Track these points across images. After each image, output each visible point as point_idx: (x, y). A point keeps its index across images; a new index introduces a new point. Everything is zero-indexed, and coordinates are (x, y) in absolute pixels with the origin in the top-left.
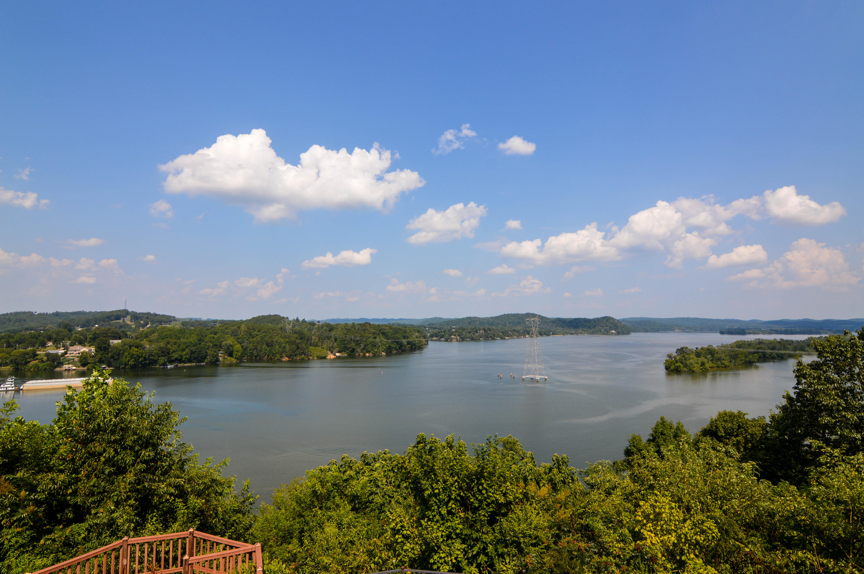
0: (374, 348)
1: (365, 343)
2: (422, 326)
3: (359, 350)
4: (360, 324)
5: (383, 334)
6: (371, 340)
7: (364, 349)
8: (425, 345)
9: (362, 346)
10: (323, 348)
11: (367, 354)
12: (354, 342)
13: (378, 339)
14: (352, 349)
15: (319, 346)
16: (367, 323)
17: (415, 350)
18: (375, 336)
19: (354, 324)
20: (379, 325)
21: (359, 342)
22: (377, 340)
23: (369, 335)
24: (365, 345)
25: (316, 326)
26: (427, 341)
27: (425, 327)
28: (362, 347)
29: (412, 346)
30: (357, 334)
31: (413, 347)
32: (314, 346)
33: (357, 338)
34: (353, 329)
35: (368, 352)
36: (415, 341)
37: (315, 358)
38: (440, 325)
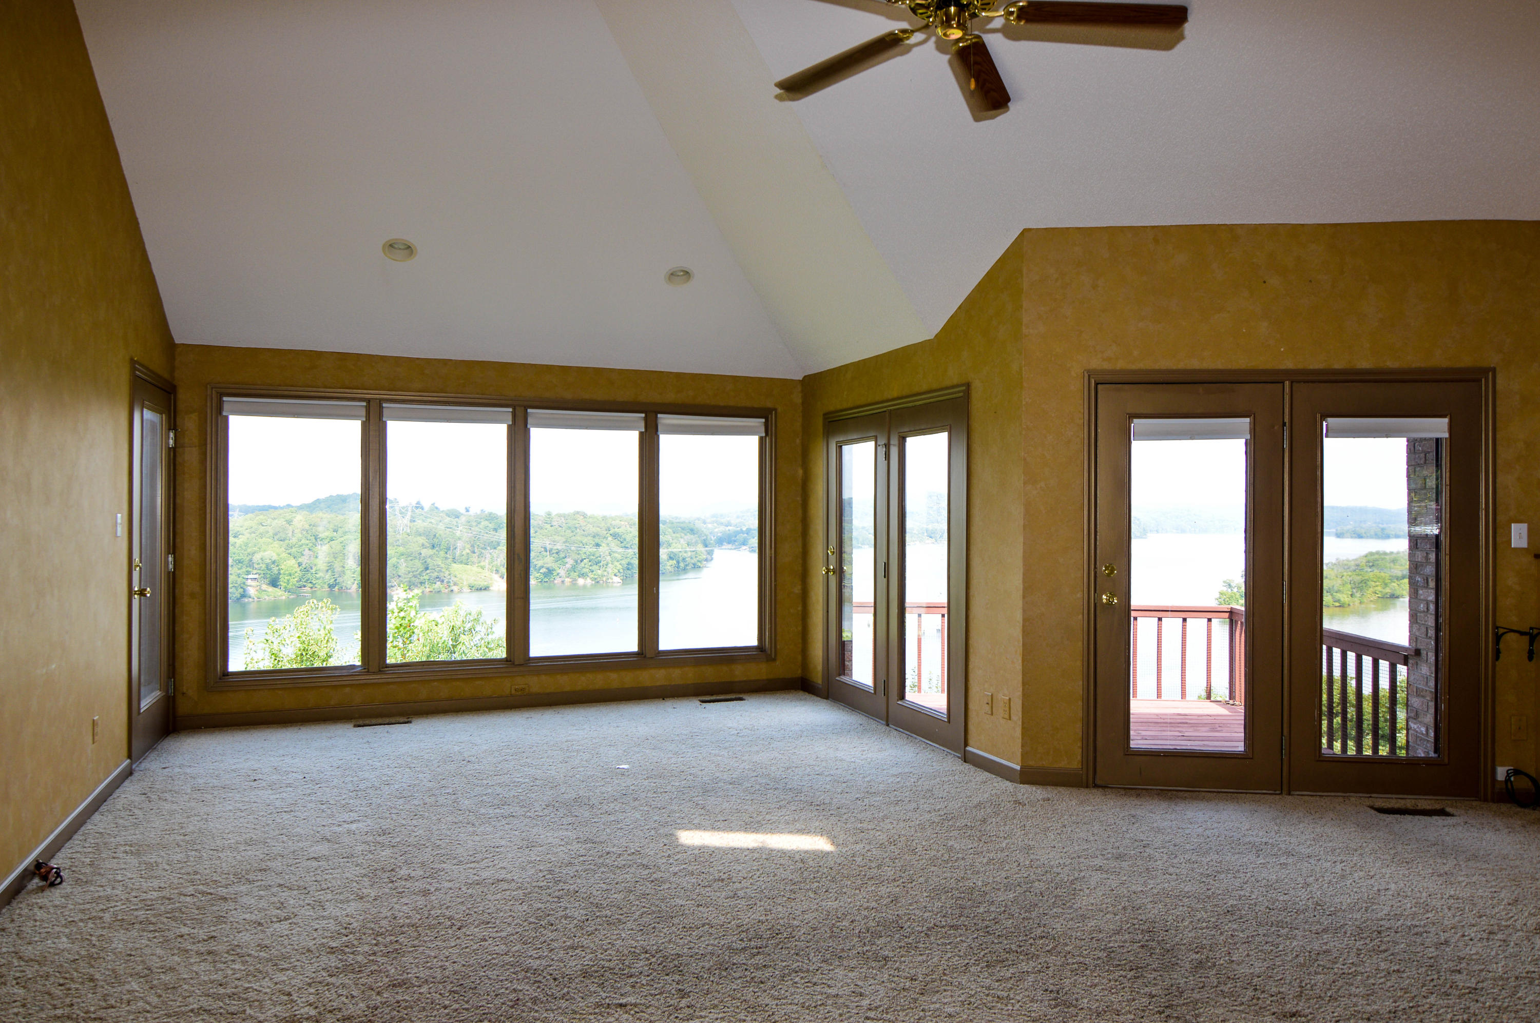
0: (594, 567)
1: (576, 557)
2: (698, 519)
3: (562, 572)
4: (564, 516)
5: (615, 536)
6: (590, 549)
7: (573, 569)
8: (706, 560)
9: (570, 562)
10: (483, 568)
11: (581, 581)
12: (551, 554)
13: (603, 549)
14: (547, 569)
15: (473, 563)
16: (578, 513)
17: (685, 570)
18: (597, 540)
19: (549, 514)
20: (604, 518)
21: (562, 555)
22: (601, 549)
23: (585, 540)
24: (576, 562)
25: (463, 519)
26: (710, 553)
27: (705, 523)
28: (568, 566)
29: (678, 562)
30: (557, 538)
31: (682, 565)
32: (461, 562)
33: (559, 546)
34: (548, 526)
35: (583, 575)
36: (686, 552)
37: (466, 589)
38: (738, 517)
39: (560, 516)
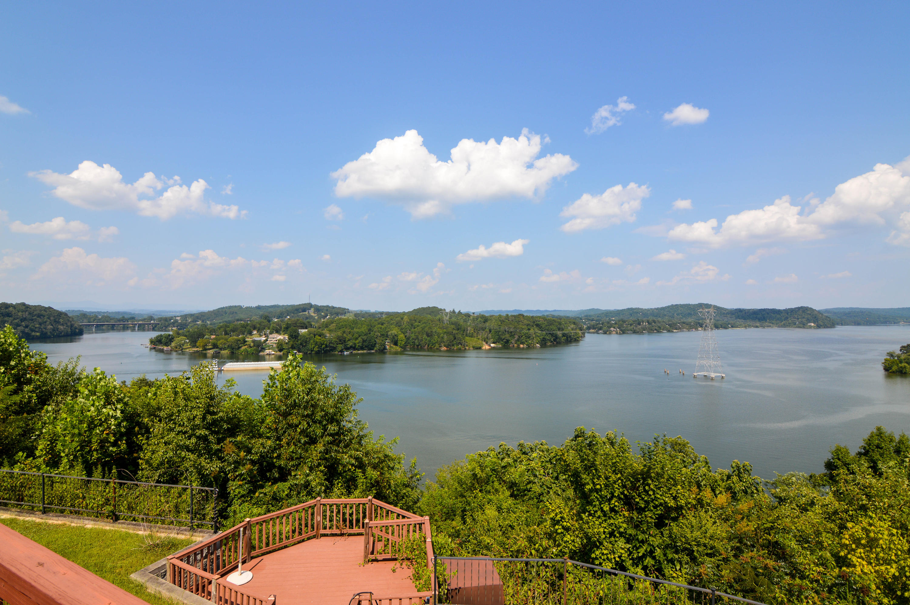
0: (528, 340)
1: (519, 335)
2: (578, 318)
3: (513, 341)
4: (514, 316)
5: (537, 325)
6: (525, 331)
7: (518, 340)
8: (581, 337)
9: (516, 337)
10: (479, 339)
11: (522, 346)
12: (508, 333)
13: (532, 331)
14: (507, 340)
15: (475, 337)
16: (520, 315)
17: (570, 342)
18: (529, 327)
19: (507, 315)
20: (532, 317)
21: (513, 334)
22: (531, 331)
23: (523, 327)
24: (519, 337)
25: (471, 318)
26: (584, 334)
27: (581, 319)
28: (516, 339)
29: (567, 338)
30: (511, 326)
31: (569, 339)
32: (470, 336)
33: (511, 330)
34: (507, 321)
35: (523, 343)
36: (571, 333)
37: (471, 348)
38: (598, 317)
39: (512, 316)
